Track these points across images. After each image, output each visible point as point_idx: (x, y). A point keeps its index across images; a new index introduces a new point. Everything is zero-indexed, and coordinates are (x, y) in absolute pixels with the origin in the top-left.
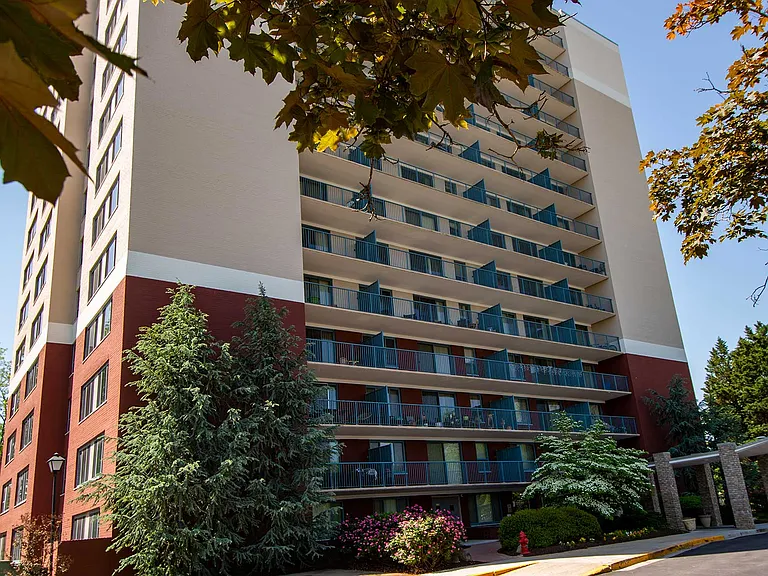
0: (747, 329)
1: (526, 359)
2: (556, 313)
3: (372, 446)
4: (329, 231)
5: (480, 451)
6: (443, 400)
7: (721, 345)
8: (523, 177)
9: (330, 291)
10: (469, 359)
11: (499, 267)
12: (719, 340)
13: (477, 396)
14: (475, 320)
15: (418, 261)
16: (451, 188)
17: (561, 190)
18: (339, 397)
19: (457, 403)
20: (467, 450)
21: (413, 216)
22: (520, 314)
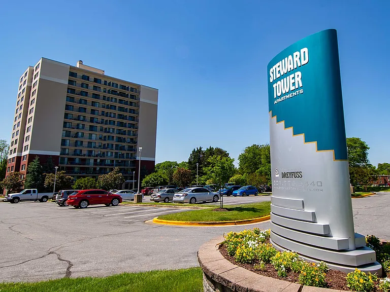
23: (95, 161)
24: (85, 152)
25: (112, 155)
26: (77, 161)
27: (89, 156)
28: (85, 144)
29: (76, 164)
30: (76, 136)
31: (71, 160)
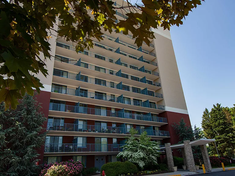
0: (214, 105)
1: (133, 112)
2: (144, 98)
3: (75, 138)
4: (68, 72)
5: (115, 141)
6: (102, 124)
7: (207, 110)
8: (136, 58)
9: (66, 89)
10: (113, 111)
11: (123, 83)
12: (206, 109)
13: (115, 123)
14: (116, 100)
15: (98, 81)
16: (111, 61)
17: (148, 63)
18: (65, 122)
19: (108, 125)
20: (110, 140)
21: (98, 68)
22: (132, 98)
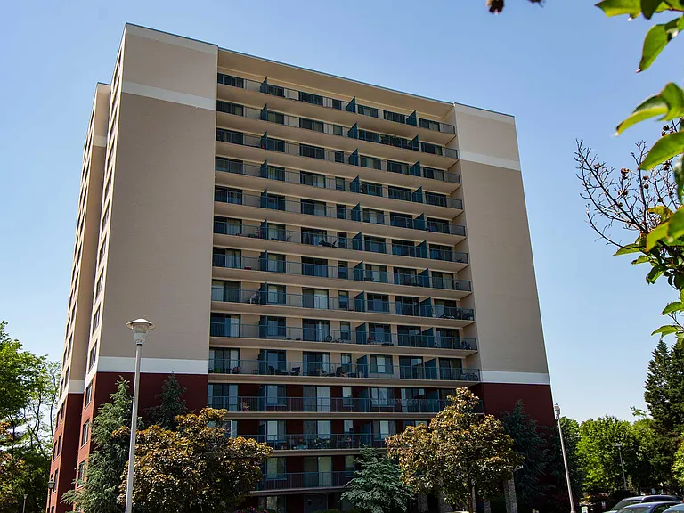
23: (336, 391)
24: (295, 359)
25: (389, 369)
26: (272, 396)
27: (313, 373)
28: (294, 327)
29: (271, 409)
30: (261, 297)
31: (252, 393)
